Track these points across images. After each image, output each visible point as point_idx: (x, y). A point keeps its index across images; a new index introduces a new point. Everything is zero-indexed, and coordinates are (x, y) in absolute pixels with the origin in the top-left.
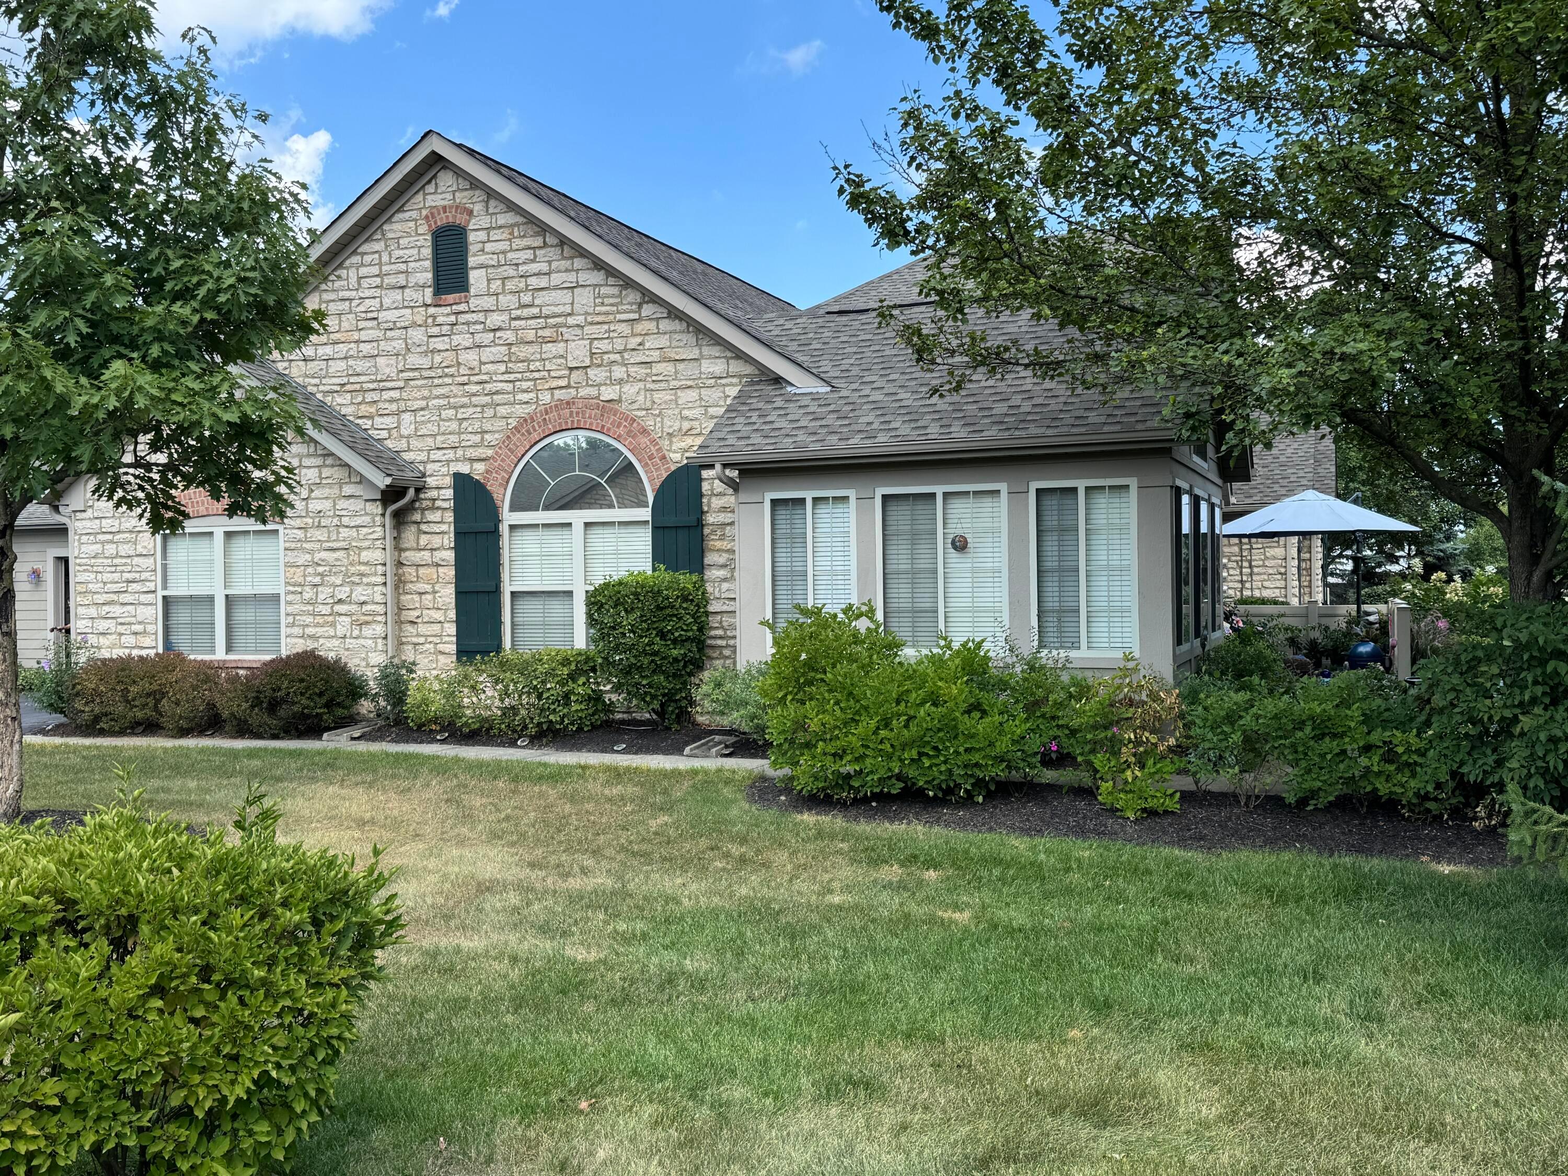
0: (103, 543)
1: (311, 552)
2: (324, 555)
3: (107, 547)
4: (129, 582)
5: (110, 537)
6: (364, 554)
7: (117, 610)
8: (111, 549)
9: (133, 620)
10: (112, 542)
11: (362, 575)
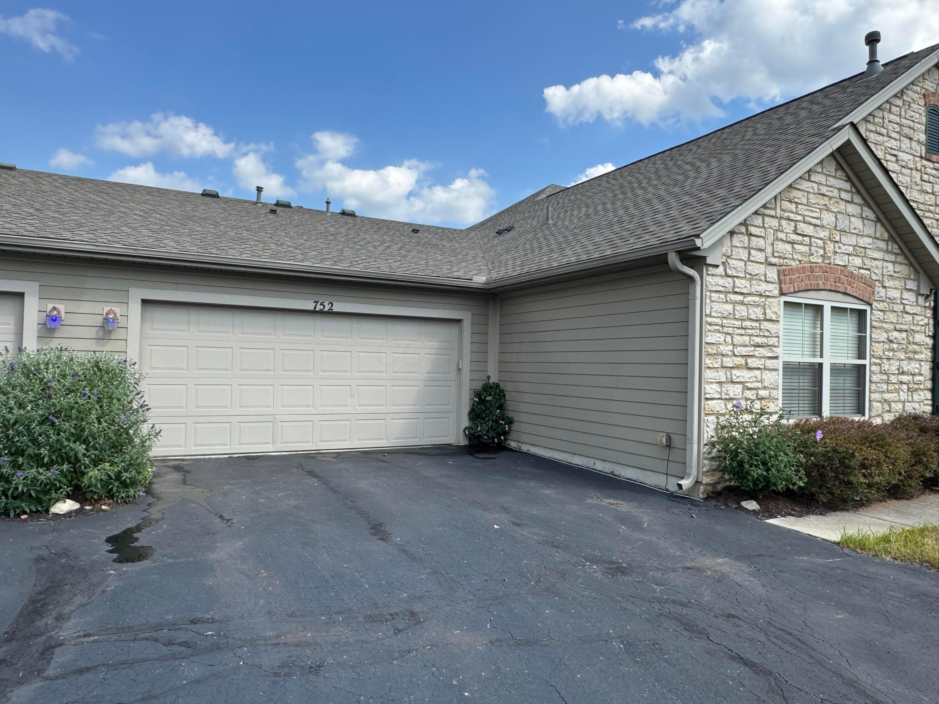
0: (734, 303)
1: (887, 331)
2: (896, 334)
3: (738, 307)
4: (758, 346)
5: (740, 298)
6: (917, 336)
7: (745, 375)
8: (742, 311)
9: (759, 385)
10: (742, 303)
11: (915, 352)
